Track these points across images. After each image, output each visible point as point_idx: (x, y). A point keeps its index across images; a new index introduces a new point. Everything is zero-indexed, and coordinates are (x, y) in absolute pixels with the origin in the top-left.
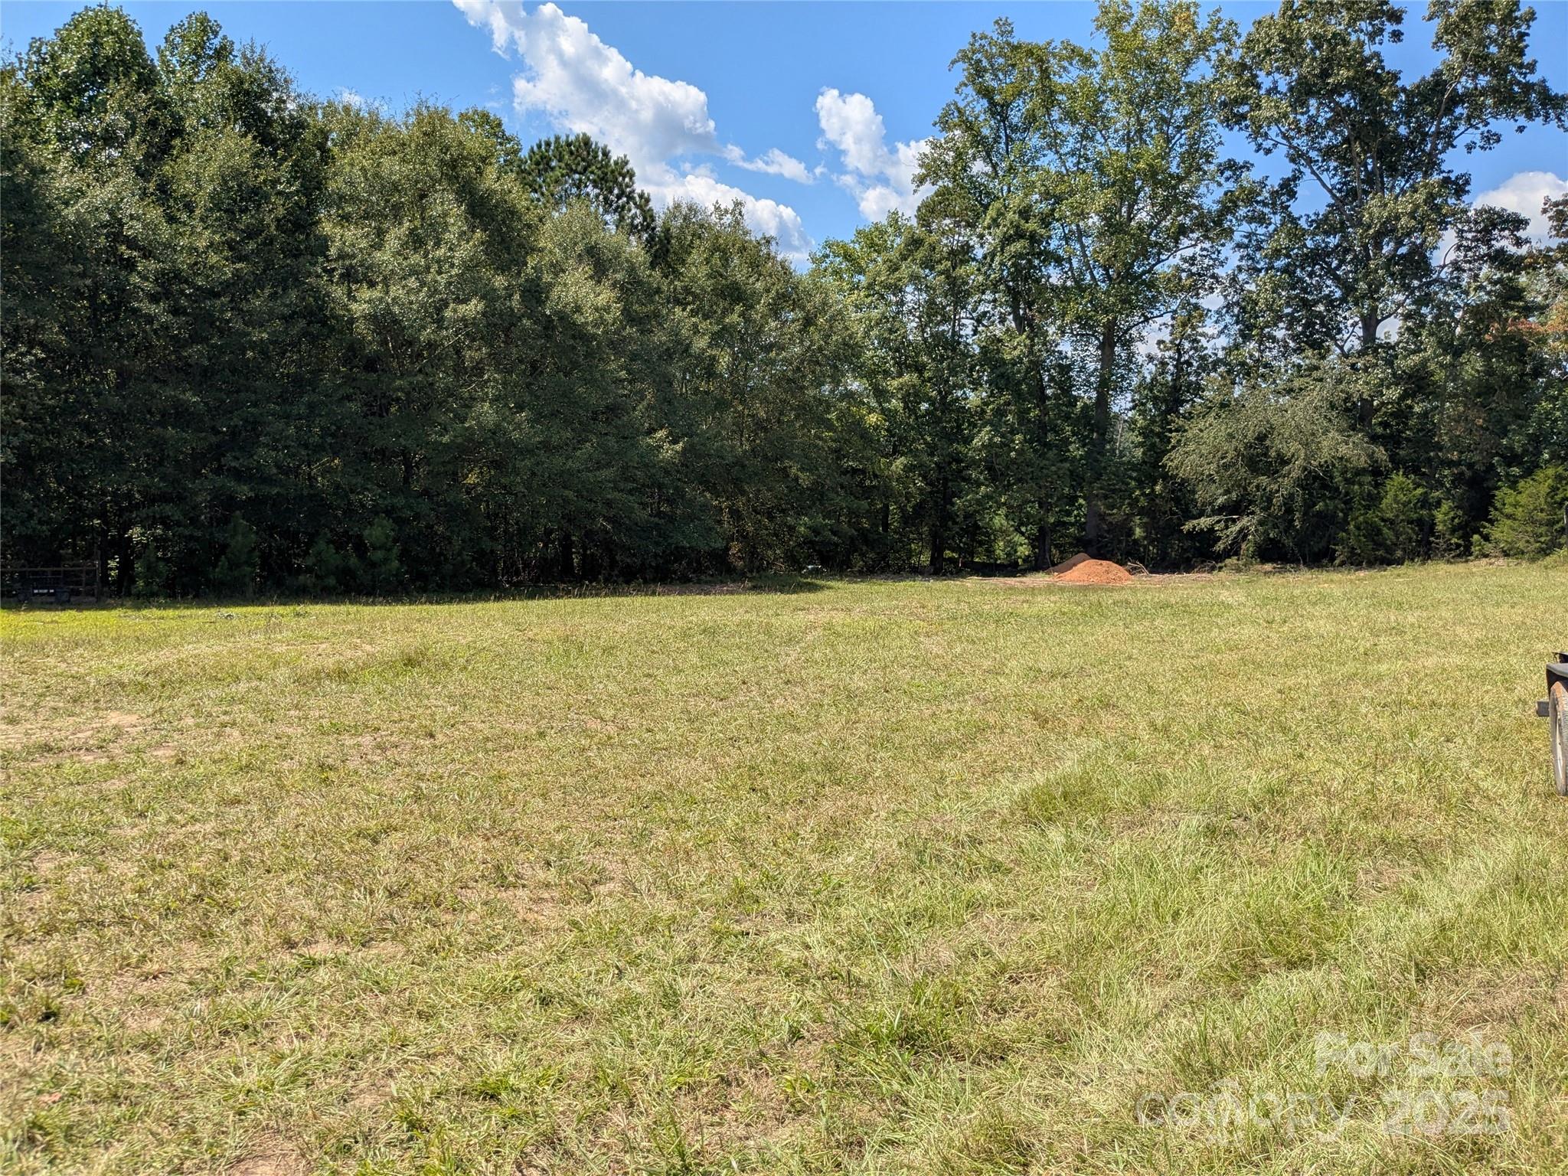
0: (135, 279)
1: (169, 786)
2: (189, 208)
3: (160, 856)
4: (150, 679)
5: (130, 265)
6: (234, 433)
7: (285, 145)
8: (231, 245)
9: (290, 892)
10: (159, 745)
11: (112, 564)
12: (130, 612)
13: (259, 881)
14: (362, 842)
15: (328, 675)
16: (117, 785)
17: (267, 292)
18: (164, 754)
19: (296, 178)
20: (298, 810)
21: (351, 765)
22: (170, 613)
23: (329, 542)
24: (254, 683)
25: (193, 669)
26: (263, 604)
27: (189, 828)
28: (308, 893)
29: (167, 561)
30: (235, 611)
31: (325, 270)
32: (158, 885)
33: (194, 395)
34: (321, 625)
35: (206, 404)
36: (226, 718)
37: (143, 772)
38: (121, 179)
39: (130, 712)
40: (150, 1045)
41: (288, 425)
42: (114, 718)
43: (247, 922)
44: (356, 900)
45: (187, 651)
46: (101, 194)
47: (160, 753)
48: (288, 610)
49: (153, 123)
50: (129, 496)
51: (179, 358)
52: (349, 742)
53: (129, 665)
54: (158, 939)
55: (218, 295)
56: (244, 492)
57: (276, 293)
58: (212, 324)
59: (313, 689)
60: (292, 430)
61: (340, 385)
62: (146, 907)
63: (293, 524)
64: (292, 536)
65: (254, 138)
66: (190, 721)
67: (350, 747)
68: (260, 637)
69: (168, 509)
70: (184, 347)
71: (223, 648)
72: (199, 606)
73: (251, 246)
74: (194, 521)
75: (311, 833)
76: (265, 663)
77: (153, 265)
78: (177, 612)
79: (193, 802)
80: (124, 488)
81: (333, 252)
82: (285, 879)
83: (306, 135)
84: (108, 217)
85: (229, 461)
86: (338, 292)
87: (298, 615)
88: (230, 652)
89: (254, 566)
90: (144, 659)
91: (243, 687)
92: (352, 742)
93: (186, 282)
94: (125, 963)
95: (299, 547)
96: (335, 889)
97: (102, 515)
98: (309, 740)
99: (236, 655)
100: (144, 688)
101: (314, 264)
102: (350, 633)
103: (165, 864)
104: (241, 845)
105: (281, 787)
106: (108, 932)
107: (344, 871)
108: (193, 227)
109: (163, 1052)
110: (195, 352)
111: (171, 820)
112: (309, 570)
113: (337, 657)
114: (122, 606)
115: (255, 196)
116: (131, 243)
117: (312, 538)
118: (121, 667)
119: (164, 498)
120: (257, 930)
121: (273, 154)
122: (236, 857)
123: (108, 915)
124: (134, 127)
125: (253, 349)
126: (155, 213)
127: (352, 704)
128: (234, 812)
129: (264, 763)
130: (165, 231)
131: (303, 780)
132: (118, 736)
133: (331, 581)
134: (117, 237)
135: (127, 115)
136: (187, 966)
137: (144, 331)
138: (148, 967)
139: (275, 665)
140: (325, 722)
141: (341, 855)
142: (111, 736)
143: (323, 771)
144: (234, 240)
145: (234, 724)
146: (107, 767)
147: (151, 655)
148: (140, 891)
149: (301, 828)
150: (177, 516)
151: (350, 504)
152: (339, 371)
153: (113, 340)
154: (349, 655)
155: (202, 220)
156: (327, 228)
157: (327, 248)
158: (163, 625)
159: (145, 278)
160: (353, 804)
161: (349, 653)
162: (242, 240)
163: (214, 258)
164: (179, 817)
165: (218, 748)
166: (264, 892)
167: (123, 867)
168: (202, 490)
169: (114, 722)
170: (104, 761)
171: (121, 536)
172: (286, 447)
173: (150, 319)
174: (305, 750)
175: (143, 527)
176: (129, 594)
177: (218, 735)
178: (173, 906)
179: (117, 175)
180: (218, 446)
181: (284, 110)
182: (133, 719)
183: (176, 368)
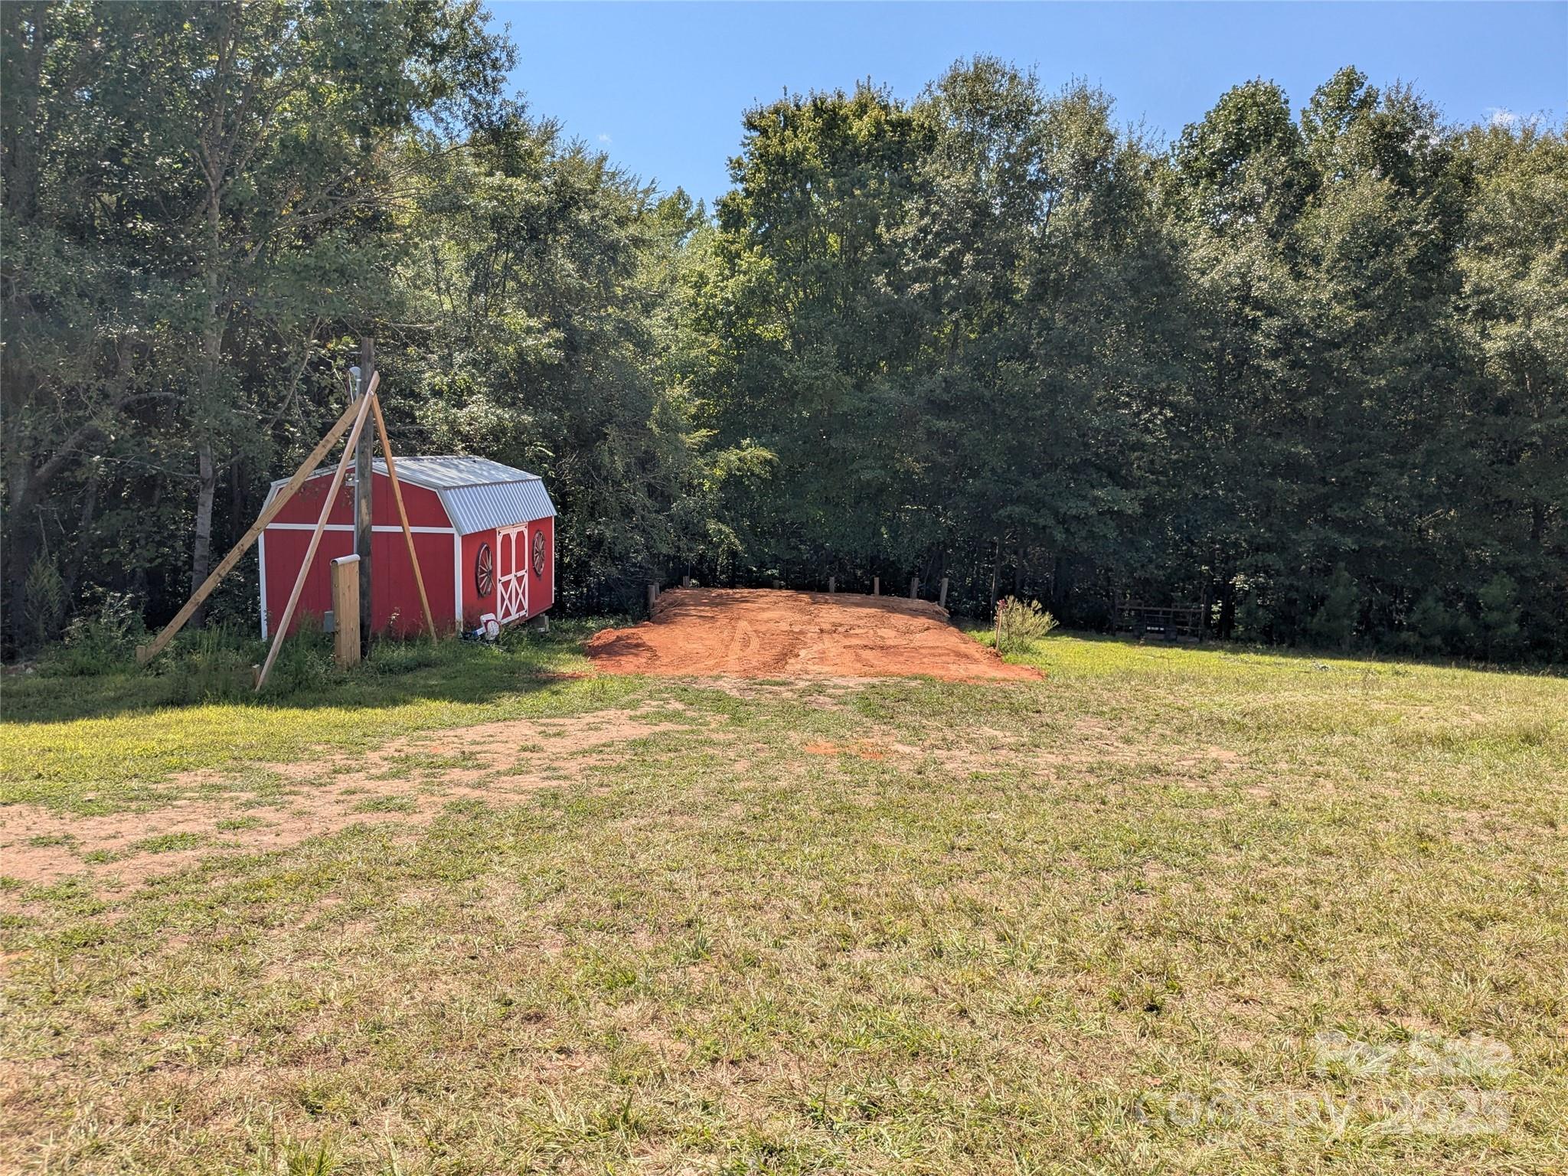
0: (1259, 338)
1: (1262, 825)
2: (1316, 261)
3: (1252, 890)
4: (1246, 720)
5: (1254, 325)
6: (1343, 483)
7: (1424, 182)
8: (1356, 294)
9: (1383, 957)
10: (1254, 784)
11: (1215, 608)
12: (1229, 655)
13: (1350, 938)
14: (1465, 924)
15: (1430, 740)
16: (1215, 814)
17: (1390, 338)
18: (1259, 793)
19: (1435, 215)
20: (1392, 875)
21: (1454, 841)
22: (1267, 659)
23: (1438, 600)
24: (1350, 738)
25: (1288, 716)
26: (1360, 660)
27: (1280, 869)
28: (1402, 962)
29: (1266, 608)
30: (1329, 663)
31: (1457, 309)
32: (1251, 916)
33: (1305, 447)
34: (1424, 686)
35: (1318, 455)
36: (1320, 769)
37: (1239, 807)
38: (1254, 244)
39: (1228, 748)
40: (1241, 1063)
41: (1402, 475)
42: (1214, 752)
43: (1335, 975)
44: (1454, 984)
45: (1284, 697)
46: (1235, 260)
47: (1255, 792)
48: (1387, 667)
49: (1288, 185)
50: (1236, 545)
51: (1294, 410)
52: (1453, 815)
53: (1229, 704)
54: (1249, 967)
55: (1338, 346)
56: (1349, 543)
57: (1401, 337)
58: (1329, 375)
59: (1413, 753)
60: (1405, 480)
61: (1463, 432)
62: (1240, 934)
63: (1398, 579)
64: (1396, 592)
65: (1392, 180)
66: (1284, 766)
67: (1454, 821)
68: (1358, 691)
69: (1271, 559)
70: (1299, 400)
71: (1320, 699)
72: (1295, 656)
73: (1378, 291)
74: (1294, 571)
75: (1406, 902)
76: (1362, 719)
77: (1276, 322)
78: (1273, 659)
79: (1286, 845)
80: (1233, 537)
81: (1467, 288)
82: (1376, 941)
83: (1450, 167)
84: (1239, 281)
85: (1336, 512)
86: (1470, 331)
87: (1397, 673)
88: (1326, 703)
89: (1351, 618)
90: (1241, 699)
91: (1337, 740)
92: (1455, 816)
93: (1307, 335)
94: (1218, 981)
95: (1402, 602)
96: (1432, 966)
97: (1210, 562)
98: (1408, 805)
99: (1331, 707)
100: (1241, 728)
101: (1445, 304)
102: (1458, 699)
103: (1258, 898)
104: (1331, 897)
105: (1375, 848)
106: (1206, 948)
107: (1442, 950)
108: (1318, 280)
109: (1253, 1074)
110: (1311, 406)
111: (1264, 857)
112: (1411, 628)
113: (1441, 722)
114: (1222, 648)
115: (1387, 240)
116: (1258, 304)
117: (1418, 594)
118: (1221, 706)
119: (1268, 548)
120: (1346, 985)
121: (1412, 193)
122: (1326, 908)
123: (1205, 934)
124: (1269, 191)
125: (1371, 397)
126: (1282, 272)
127: (1458, 778)
128: (1325, 863)
129: (1358, 821)
130: (1291, 287)
131: (1399, 845)
132: (1218, 769)
133: (1437, 641)
134: (1245, 299)
135: (1264, 181)
136: (1276, 1000)
137: (1264, 387)
138: (1239, 990)
139: (1372, 722)
140: (1426, 789)
141: (1440, 933)
142: (1211, 768)
143: (1421, 840)
144: (1359, 288)
145: (1328, 776)
146: (1207, 796)
147: (1250, 697)
148: (1234, 917)
149: (1395, 895)
150: (1280, 565)
151: (1465, 559)
152: (1464, 416)
153: (1234, 397)
154: (1454, 723)
155: (1328, 272)
156: (1463, 263)
157: (1461, 285)
158: (1260, 670)
159: (1268, 336)
160: (1455, 881)
161: (1455, 721)
162: (1368, 287)
163: (1337, 310)
164: (1271, 856)
165: (1311, 797)
166: (1354, 951)
167: (1220, 892)
168: (1306, 542)
169: (1214, 755)
170: (1204, 790)
171: (1226, 583)
172: (1397, 498)
173: (1268, 374)
174: (1402, 814)
175: (1246, 575)
176: (1228, 637)
177: (1312, 784)
178: (1264, 940)
179: (1250, 240)
180: (1326, 496)
181: (1426, 147)
182: (1231, 755)
183: (1291, 420)
